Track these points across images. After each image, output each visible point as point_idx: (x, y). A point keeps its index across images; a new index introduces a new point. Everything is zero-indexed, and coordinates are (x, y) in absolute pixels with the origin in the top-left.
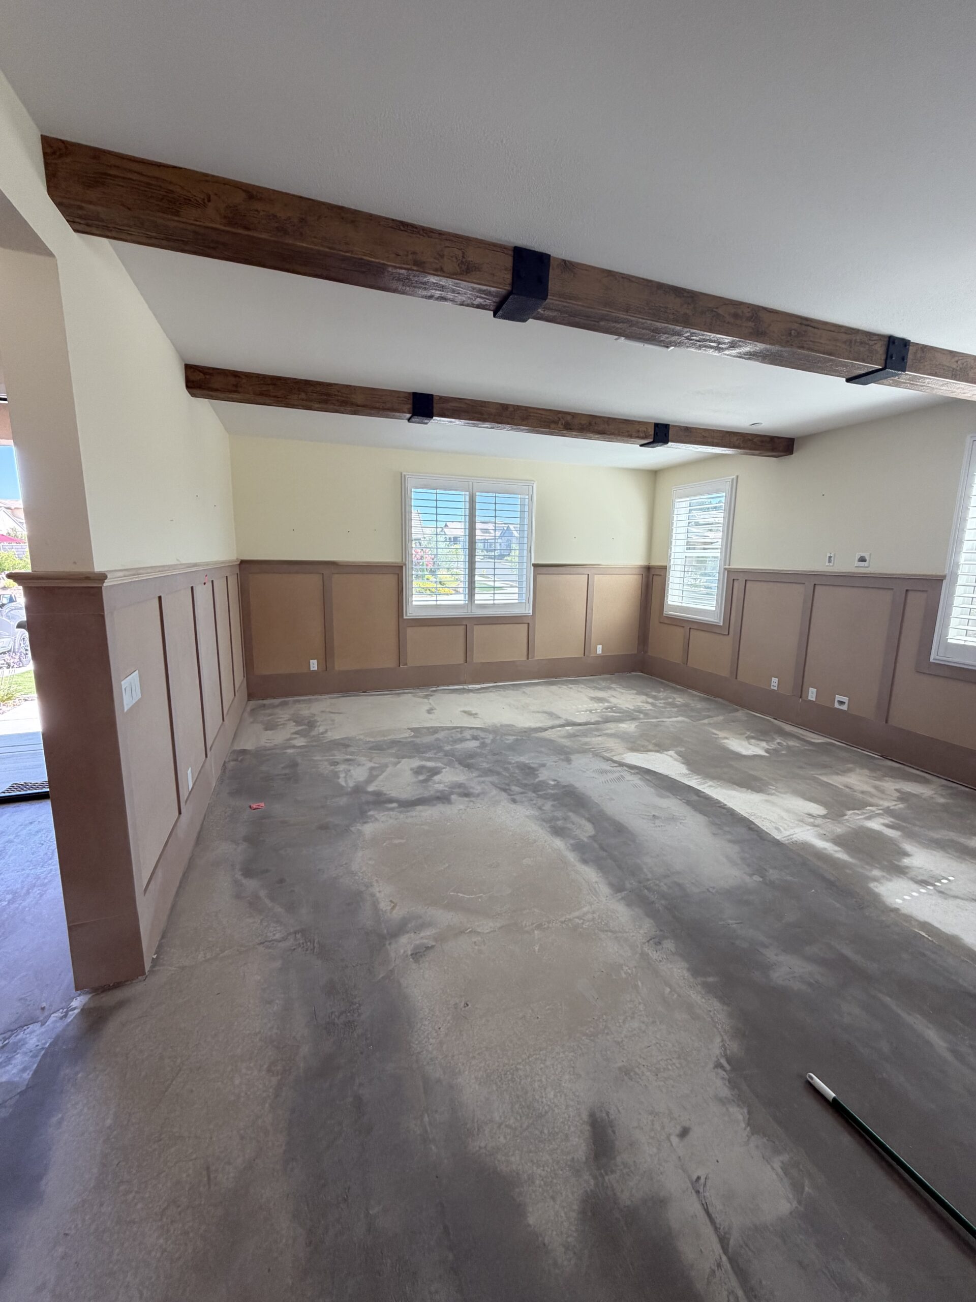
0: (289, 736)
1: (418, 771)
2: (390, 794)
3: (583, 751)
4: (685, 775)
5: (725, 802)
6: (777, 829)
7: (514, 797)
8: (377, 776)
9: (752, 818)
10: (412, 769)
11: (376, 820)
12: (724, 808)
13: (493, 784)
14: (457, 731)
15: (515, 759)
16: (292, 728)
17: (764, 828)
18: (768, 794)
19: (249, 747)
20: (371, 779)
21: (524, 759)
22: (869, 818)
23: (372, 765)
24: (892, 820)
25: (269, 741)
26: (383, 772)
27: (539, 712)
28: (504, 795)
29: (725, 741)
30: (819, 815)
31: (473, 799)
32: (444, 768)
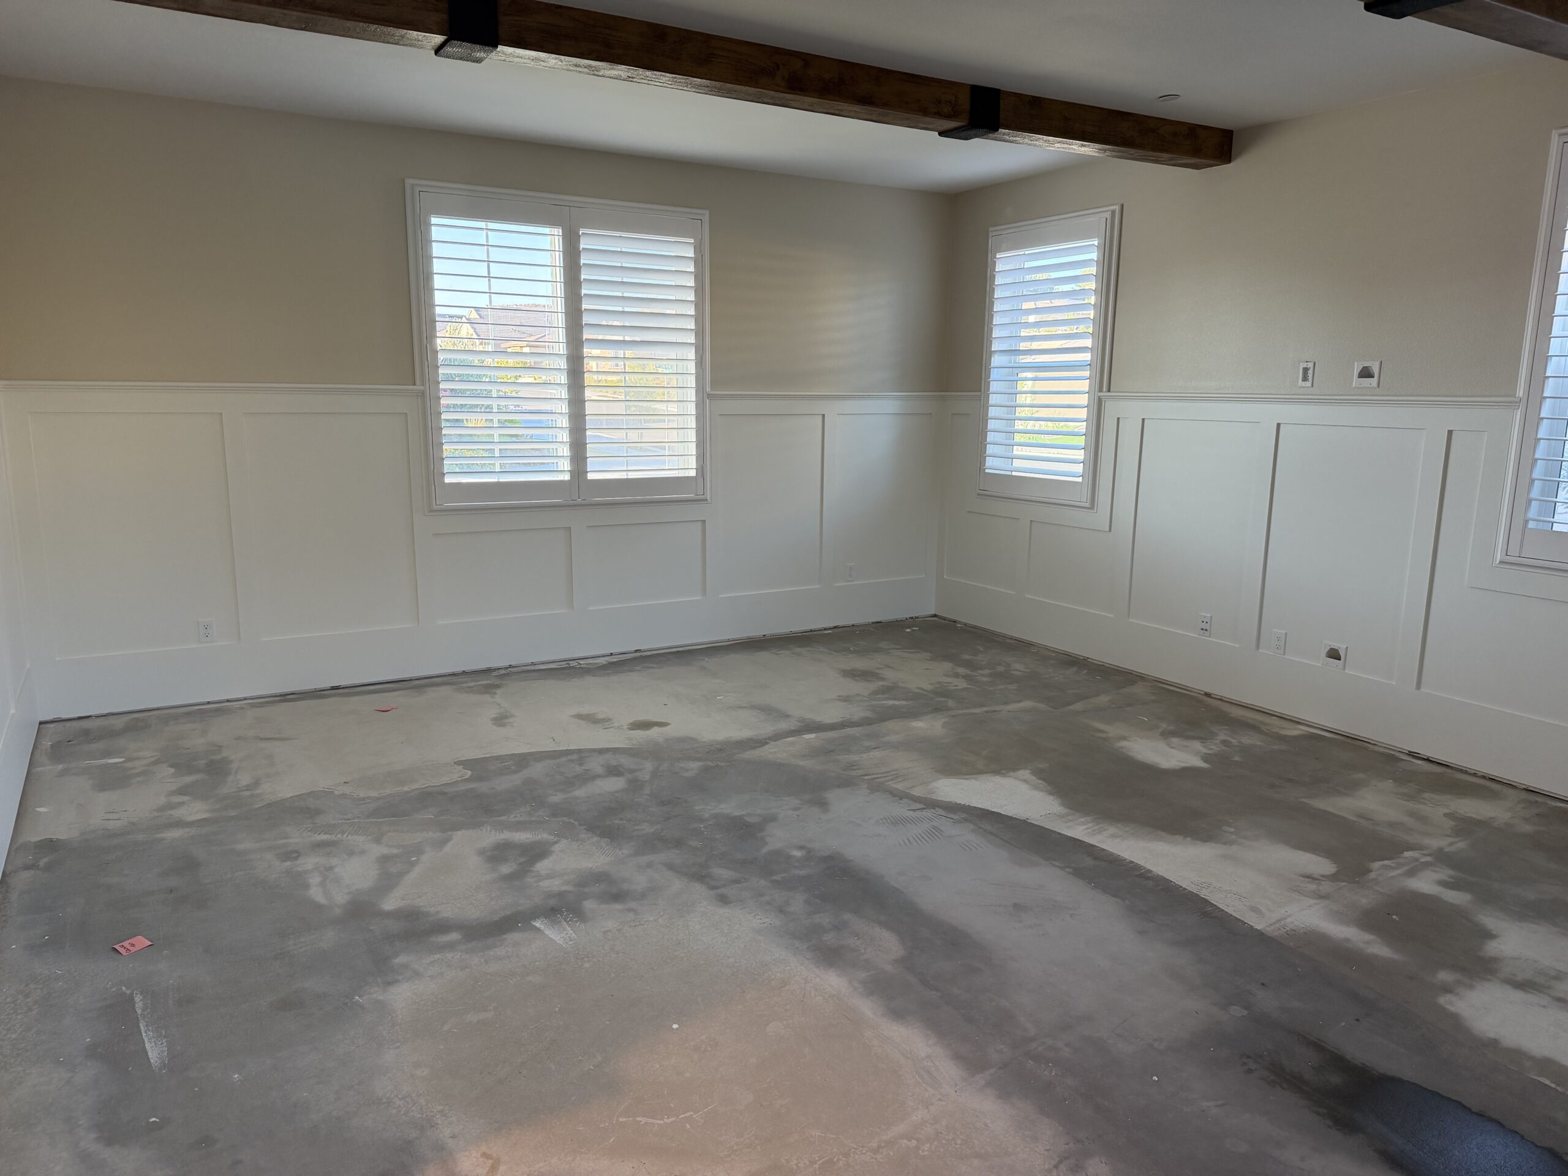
0: (162, 800)
1: (496, 854)
2: (438, 912)
3: (846, 783)
4: (1061, 816)
5: (1149, 866)
6: (1254, 910)
7: (723, 891)
8: (401, 874)
9: (1204, 894)
10: (481, 852)
11: (417, 974)
12: (1148, 878)
13: (670, 867)
14: (572, 761)
15: (708, 808)
16: (166, 779)
17: (1230, 910)
18: (1225, 843)
19: (61, 833)
20: (387, 882)
21: (730, 807)
22: (1411, 873)
23: (385, 850)
24: (1451, 872)
25: (116, 816)
26: (413, 864)
27: (740, 707)
28: (698, 889)
29: (1124, 743)
30: (1323, 876)
31: (632, 904)
32: (556, 843)
